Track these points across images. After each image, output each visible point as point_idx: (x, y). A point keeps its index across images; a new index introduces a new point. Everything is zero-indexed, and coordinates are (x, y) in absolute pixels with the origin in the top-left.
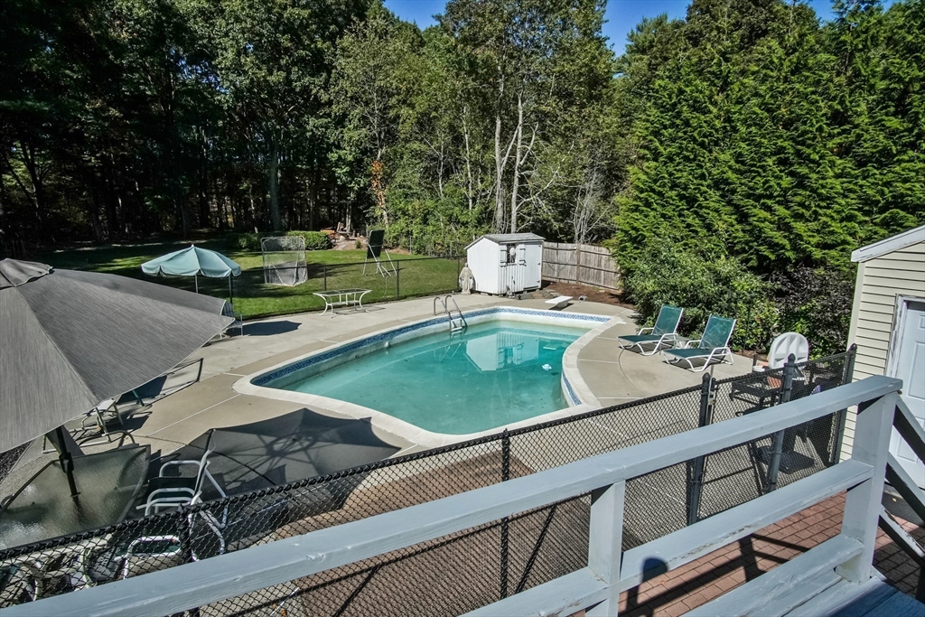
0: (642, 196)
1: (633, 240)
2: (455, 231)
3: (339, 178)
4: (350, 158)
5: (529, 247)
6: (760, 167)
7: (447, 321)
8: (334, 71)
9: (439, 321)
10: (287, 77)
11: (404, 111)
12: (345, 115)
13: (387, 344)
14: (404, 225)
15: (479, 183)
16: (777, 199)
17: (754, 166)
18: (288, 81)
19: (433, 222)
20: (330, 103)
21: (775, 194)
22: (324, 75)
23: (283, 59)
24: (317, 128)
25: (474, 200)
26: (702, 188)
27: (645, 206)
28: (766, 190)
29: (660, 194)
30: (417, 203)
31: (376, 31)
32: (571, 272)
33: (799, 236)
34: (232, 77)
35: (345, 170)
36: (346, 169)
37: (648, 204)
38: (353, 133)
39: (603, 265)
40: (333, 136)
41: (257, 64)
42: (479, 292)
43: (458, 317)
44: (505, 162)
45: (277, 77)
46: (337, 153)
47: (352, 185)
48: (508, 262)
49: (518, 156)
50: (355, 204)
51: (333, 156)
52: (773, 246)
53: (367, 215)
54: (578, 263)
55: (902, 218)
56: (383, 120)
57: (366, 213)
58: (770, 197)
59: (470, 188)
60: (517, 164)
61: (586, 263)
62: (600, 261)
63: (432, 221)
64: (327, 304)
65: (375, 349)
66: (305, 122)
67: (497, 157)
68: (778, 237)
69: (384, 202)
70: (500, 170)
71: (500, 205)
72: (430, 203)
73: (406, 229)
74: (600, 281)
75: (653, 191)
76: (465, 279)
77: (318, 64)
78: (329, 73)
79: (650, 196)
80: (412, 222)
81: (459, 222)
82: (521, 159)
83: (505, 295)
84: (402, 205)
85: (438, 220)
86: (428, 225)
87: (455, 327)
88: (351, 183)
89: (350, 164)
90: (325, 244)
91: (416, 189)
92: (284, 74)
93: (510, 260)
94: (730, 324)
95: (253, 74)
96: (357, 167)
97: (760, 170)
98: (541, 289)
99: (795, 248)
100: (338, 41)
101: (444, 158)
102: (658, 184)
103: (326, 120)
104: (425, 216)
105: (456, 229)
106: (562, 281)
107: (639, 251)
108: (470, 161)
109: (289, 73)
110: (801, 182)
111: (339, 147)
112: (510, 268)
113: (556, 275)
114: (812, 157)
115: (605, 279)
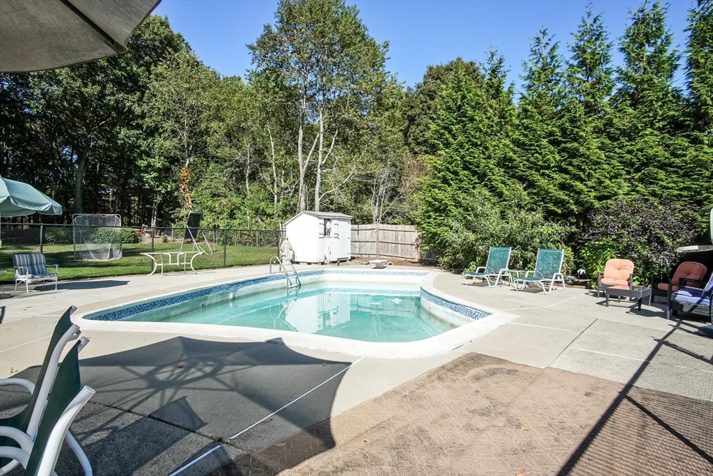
0: (439, 175)
1: (437, 210)
2: (261, 223)
3: (147, 182)
4: (159, 165)
5: (341, 223)
6: (538, 146)
7: (284, 278)
8: (147, 91)
9: (277, 278)
10: (101, 92)
11: (214, 125)
12: (156, 129)
13: (231, 296)
14: (211, 220)
15: (283, 182)
16: (553, 169)
17: (532, 145)
18: (102, 96)
19: (240, 216)
20: (143, 116)
21: (552, 165)
22: (138, 94)
23: (99, 75)
24: (128, 138)
25: (279, 194)
26: (490, 166)
27: (442, 183)
28: (544, 162)
29: (456, 173)
30: (224, 201)
31: (188, 62)
32: (371, 248)
33: (579, 193)
34: (44, 85)
35: (153, 176)
36: (154, 174)
37: (445, 181)
38: (164, 143)
39: (399, 239)
40: (144, 145)
41: (72, 77)
42: (298, 263)
43: (293, 275)
44: (306, 164)
45: (91, 90)
46: (147, 160)
47: (160, 189)
48: (325, 235)
49: (320, 157)
50: (160, 206)
51: (142, 163)
52: (558, 202)
53: (172, 216)
54: (378, 239)
55: (656, 173)
56: (192, 134)
57: (170, 214)
58: (548, 168)
59: (275, 185)
60: (320, 164)
61: (384, 239)
62: (397, 237)
63: (238, 215)
64: (156, 265)
65: (220, 299)
66: (117, 132)
67: (300, 161)
68: (562, 195)
69: (190, 203)
70: (302, 171)
71: (303, 199)
72: (236, 200)
73: (213, 224)
74: (398, 253)
75: (448, 170)
76: (285, 250)
77: (132, 84)
78: (143, 93)
79: (448, 175)
80: (218, 217)
81: (265, 213)
82: (323, 159)
83: (323, 263)
84: (210, 203)
85: (245, 214)
86: (235, 218)
87: (291, 285)
88: (158, 187)
89: (159, 170)
90: (132, 239)
91: (223, 190)
92: (99, 88)
93: (326, 233)
94: (560, 254)
95: (67, 83)
96: (165, 174)
97: (538, 149)
98: (350, 260)
99: (577, 203)
100: (153, 67)
101: (250, 163)
102: (453, 165)
103: (138, 132)
104: (232, 211)
105: (262, 221)
106: (364, 256)
107: (442, 218)
108: (275, 164)
109: (104, 87)
110: (573, 154)
111: (148, 155)
112: (327, 239)
113: (357, 252)
114: (580, 134)
115: (402, 251)
